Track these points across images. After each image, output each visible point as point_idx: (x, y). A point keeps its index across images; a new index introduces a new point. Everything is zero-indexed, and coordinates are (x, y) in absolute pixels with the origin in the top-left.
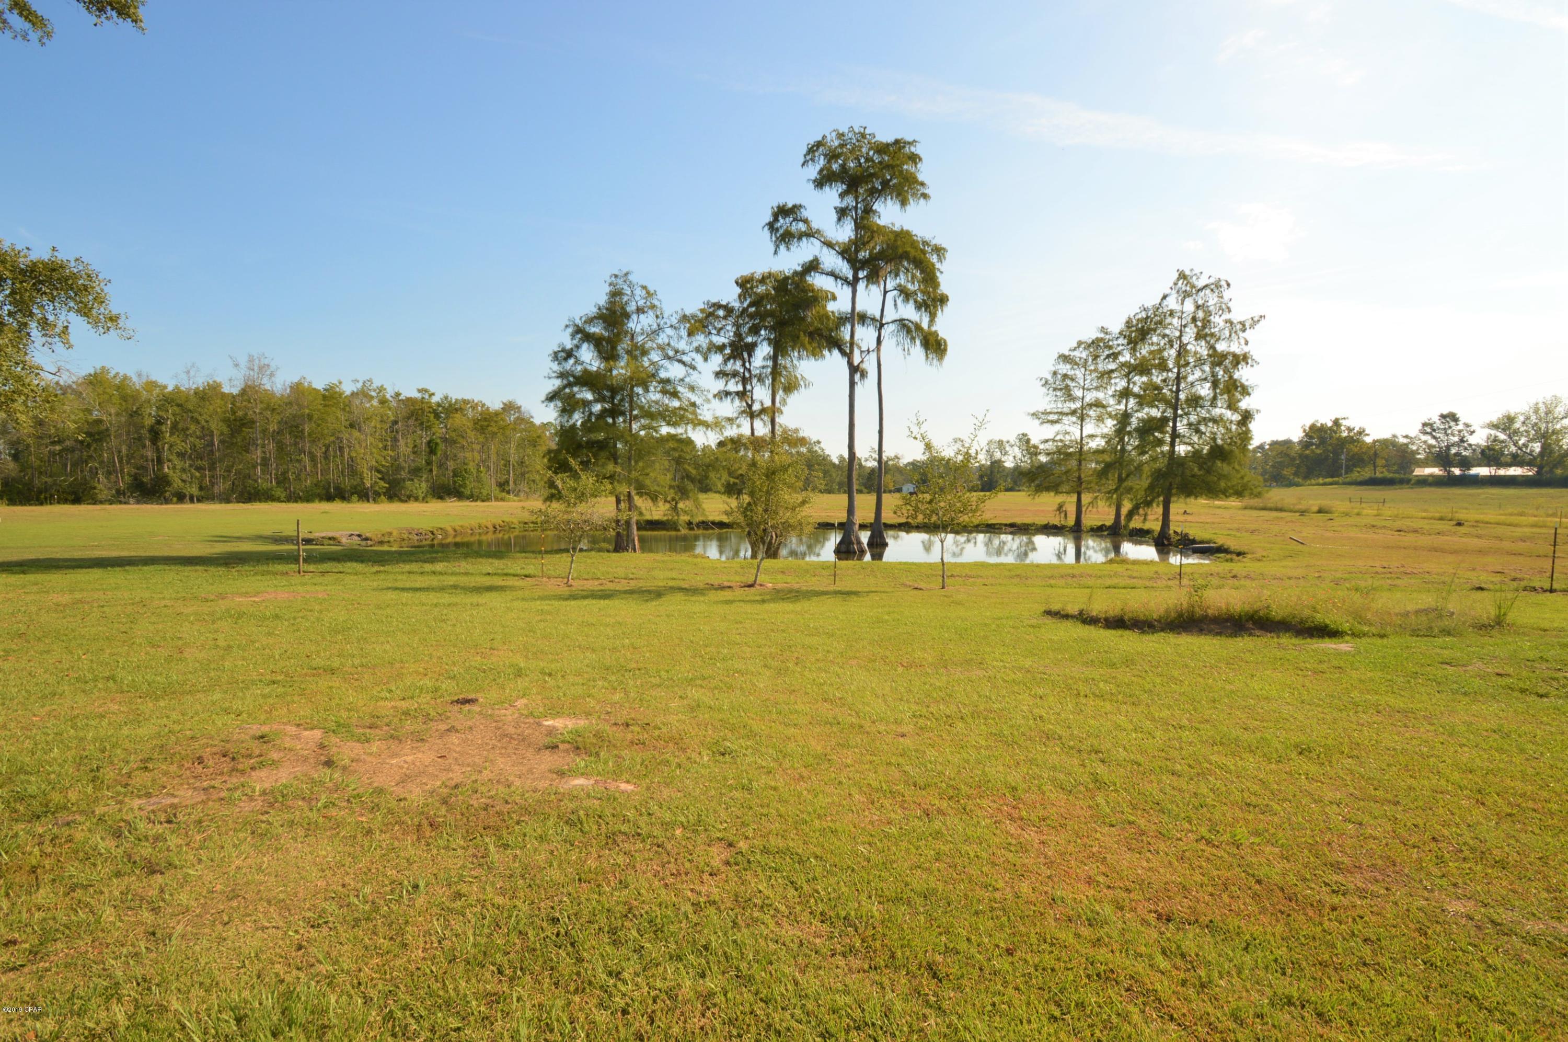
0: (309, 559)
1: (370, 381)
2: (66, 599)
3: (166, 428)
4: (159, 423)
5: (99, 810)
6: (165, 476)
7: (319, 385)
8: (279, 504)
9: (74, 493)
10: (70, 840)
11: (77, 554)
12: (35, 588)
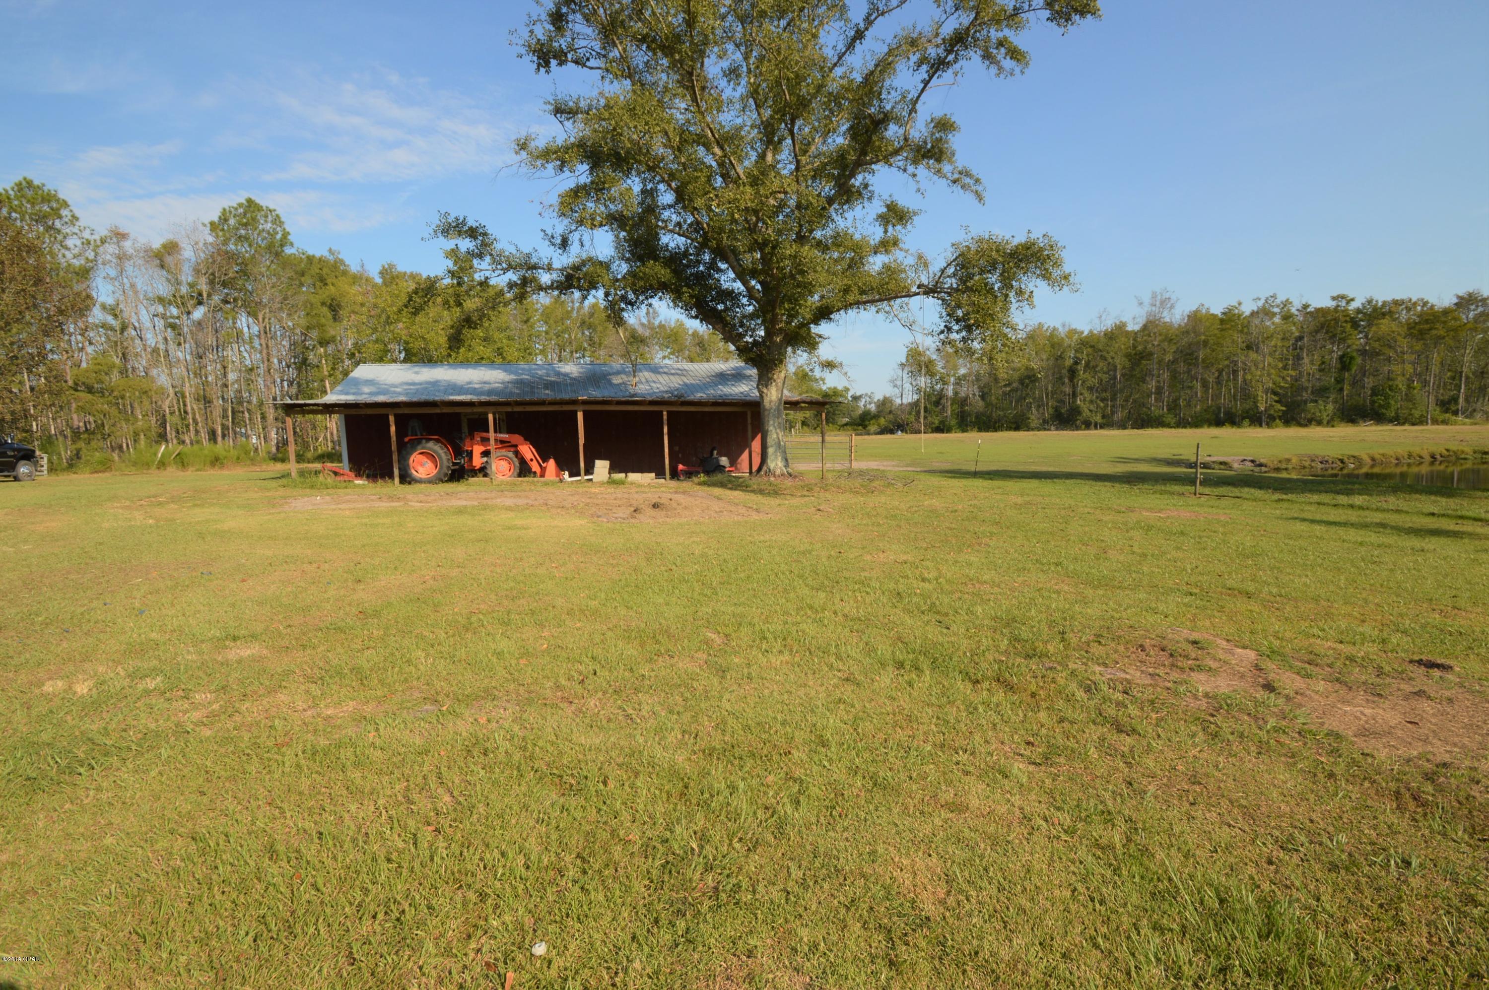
0: (1206, 482)
1: (1274, 296)
2: (1019, 500)
3: (1081, 368)
4: (1076, 363)
5: (1071, 666)
6: (1078, 407)
7: (1217, 310)
8: (1169, 430)
9: (1016, 422)
10: (1054, 681)
11: (1021, 468)
12: (1000, 491)
